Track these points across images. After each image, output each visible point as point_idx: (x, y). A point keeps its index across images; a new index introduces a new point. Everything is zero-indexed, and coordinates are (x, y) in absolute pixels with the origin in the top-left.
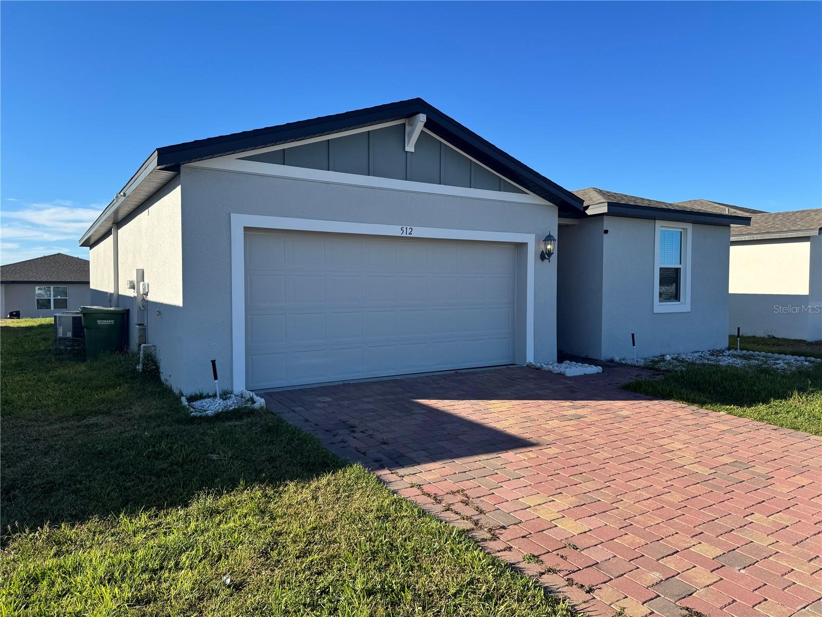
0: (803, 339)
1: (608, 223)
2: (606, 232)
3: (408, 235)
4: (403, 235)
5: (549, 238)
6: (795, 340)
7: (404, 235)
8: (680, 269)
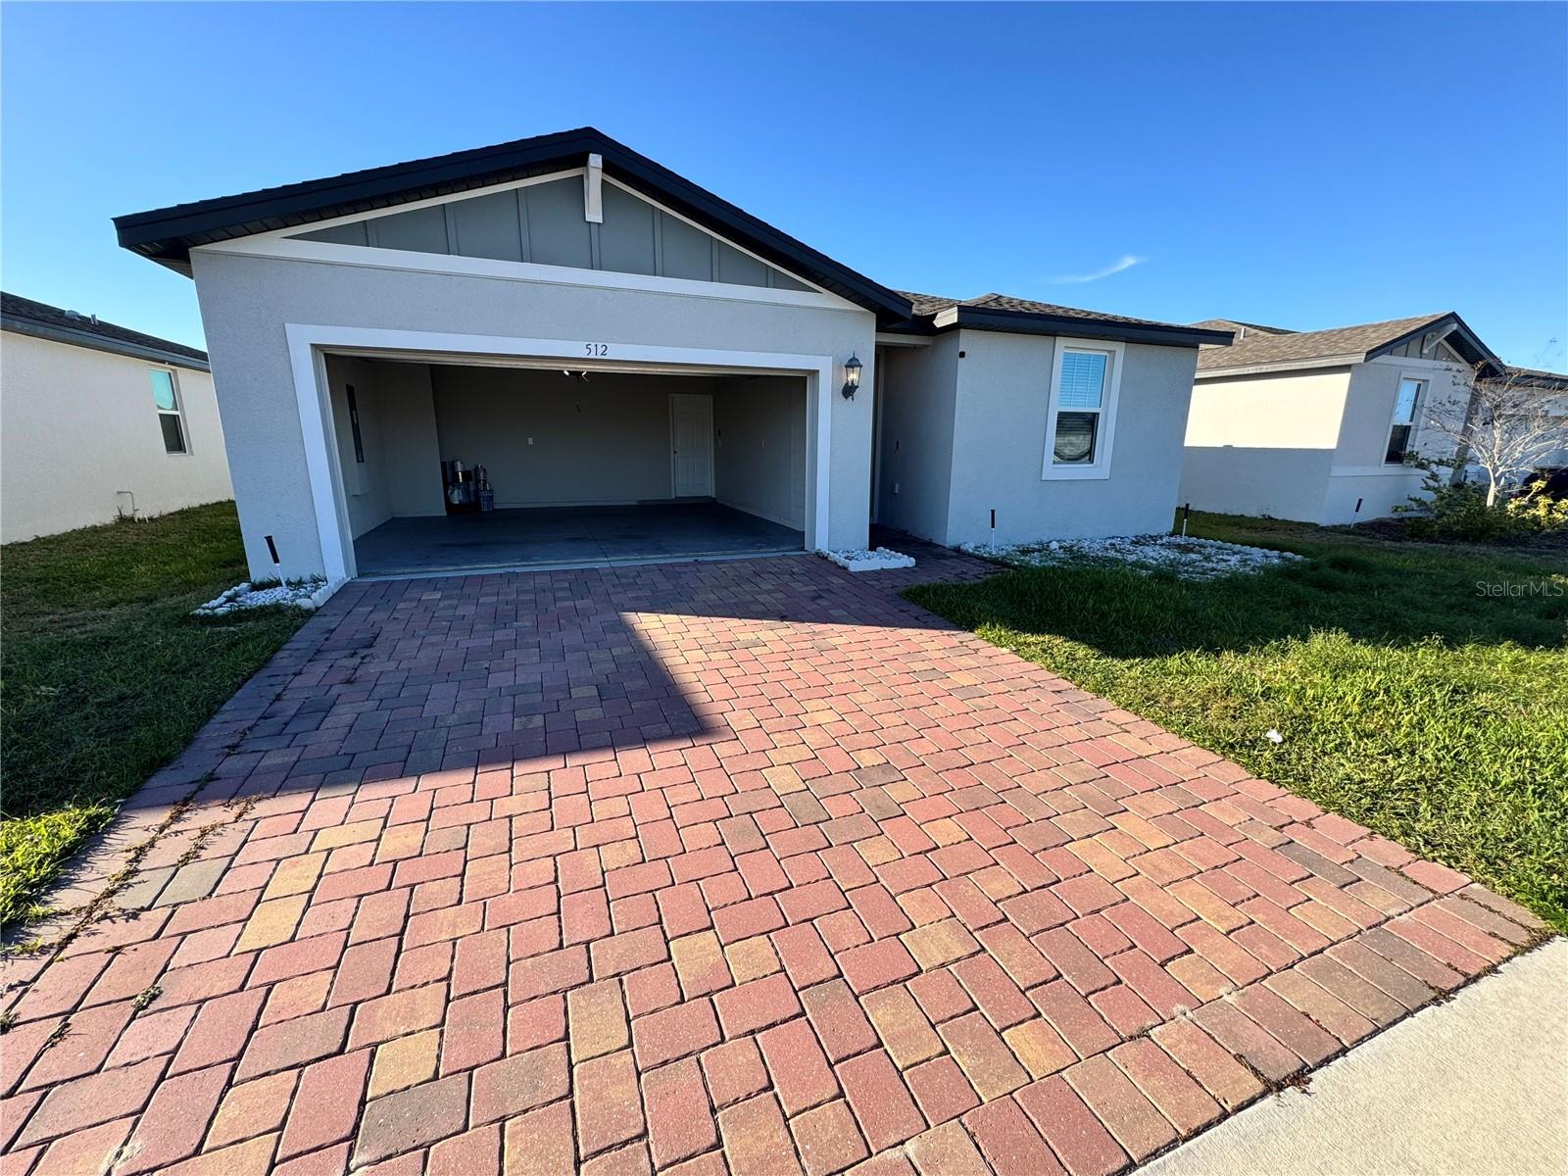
0: (1313, 521)
1: (967, 340)
2: (962, 355)
3: (599, 357)
4: (589, 357)
5: (853, 364)
6: (1300, 523)
7: (591, 356)
8: (1098, 414)
